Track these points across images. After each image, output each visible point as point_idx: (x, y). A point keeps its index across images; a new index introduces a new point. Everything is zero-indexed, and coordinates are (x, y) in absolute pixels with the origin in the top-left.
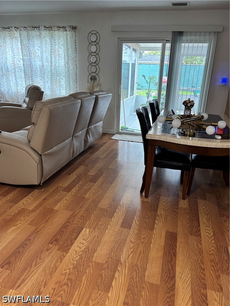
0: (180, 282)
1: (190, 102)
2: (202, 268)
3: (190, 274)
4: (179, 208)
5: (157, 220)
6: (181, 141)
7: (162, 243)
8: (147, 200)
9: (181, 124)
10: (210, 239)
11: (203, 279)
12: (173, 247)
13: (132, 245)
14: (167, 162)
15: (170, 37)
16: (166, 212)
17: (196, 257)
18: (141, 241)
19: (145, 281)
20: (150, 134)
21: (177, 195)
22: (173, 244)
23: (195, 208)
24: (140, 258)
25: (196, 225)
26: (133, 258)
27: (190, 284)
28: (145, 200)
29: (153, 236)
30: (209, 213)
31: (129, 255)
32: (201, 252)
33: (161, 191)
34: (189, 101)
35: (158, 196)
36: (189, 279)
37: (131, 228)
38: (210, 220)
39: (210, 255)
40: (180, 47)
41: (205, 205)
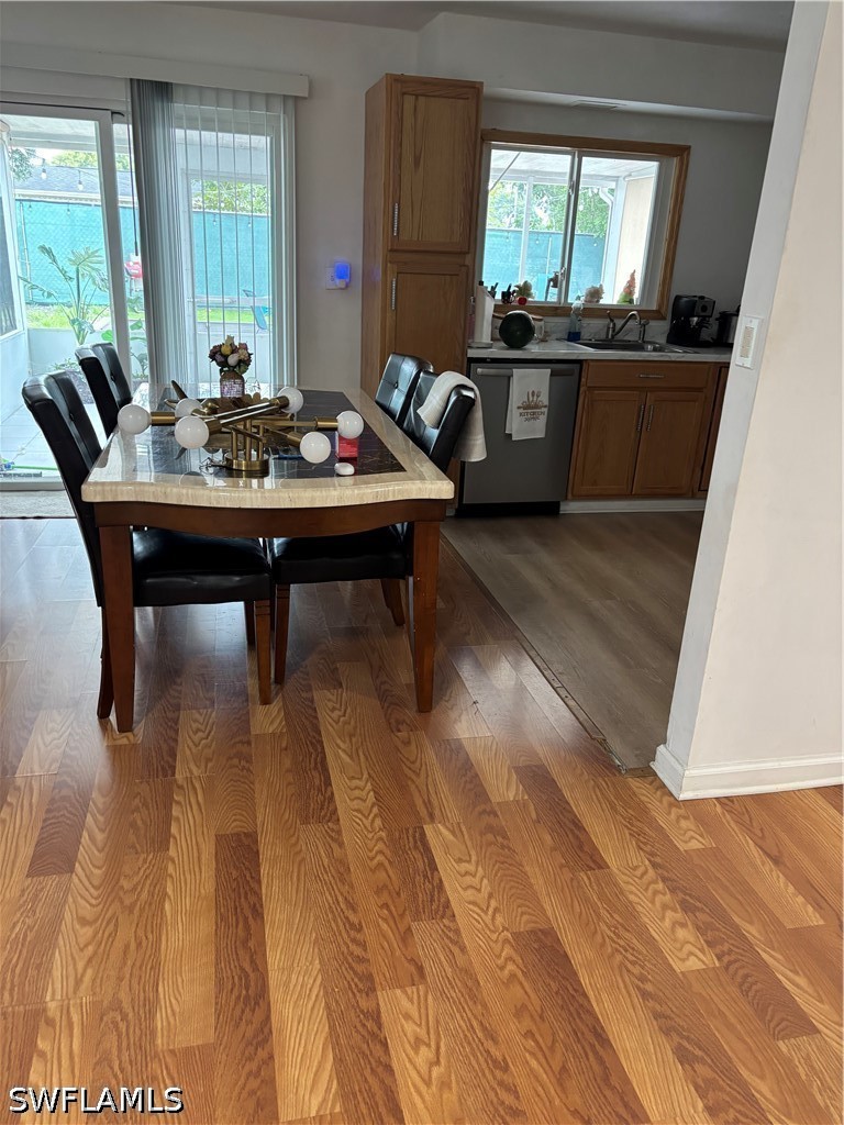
0: (284, 1002)
1: (234, 350)
2: (352, 925)
3: (317, 962)
4: (253, 740)
5: (178, 803)
6: (219, 496)
7: (208, 887)
8: (128, 738)
9: (211, 434)
10: (367, 818)
11: (361, 960)
12: (247, 888)
13: (87, 932)
14: (184, 580)
15: (123, 101)
16: (206, 767)
17: (330, 894)
18: (122, 902)
19: (156, 1053)
20: (96, 483)
21: (243, 694)
22: (248, 875)
23: (307, 723)
24: (127, 970)
25: (317, 782)
26: (98, 981)
27: (322, 993)
28: (123, 740)
29: (171, 869)
30: (355, 728)
31: (79, 976)
32: (342, 871)
33: (180, 692)
34: (232, 345)
35: (170, 715)
36: (315, 980)
37: (77, 865)
38: (361, 754)
39: (373, 871)
40: (170, 144)
41: (338, 706)
